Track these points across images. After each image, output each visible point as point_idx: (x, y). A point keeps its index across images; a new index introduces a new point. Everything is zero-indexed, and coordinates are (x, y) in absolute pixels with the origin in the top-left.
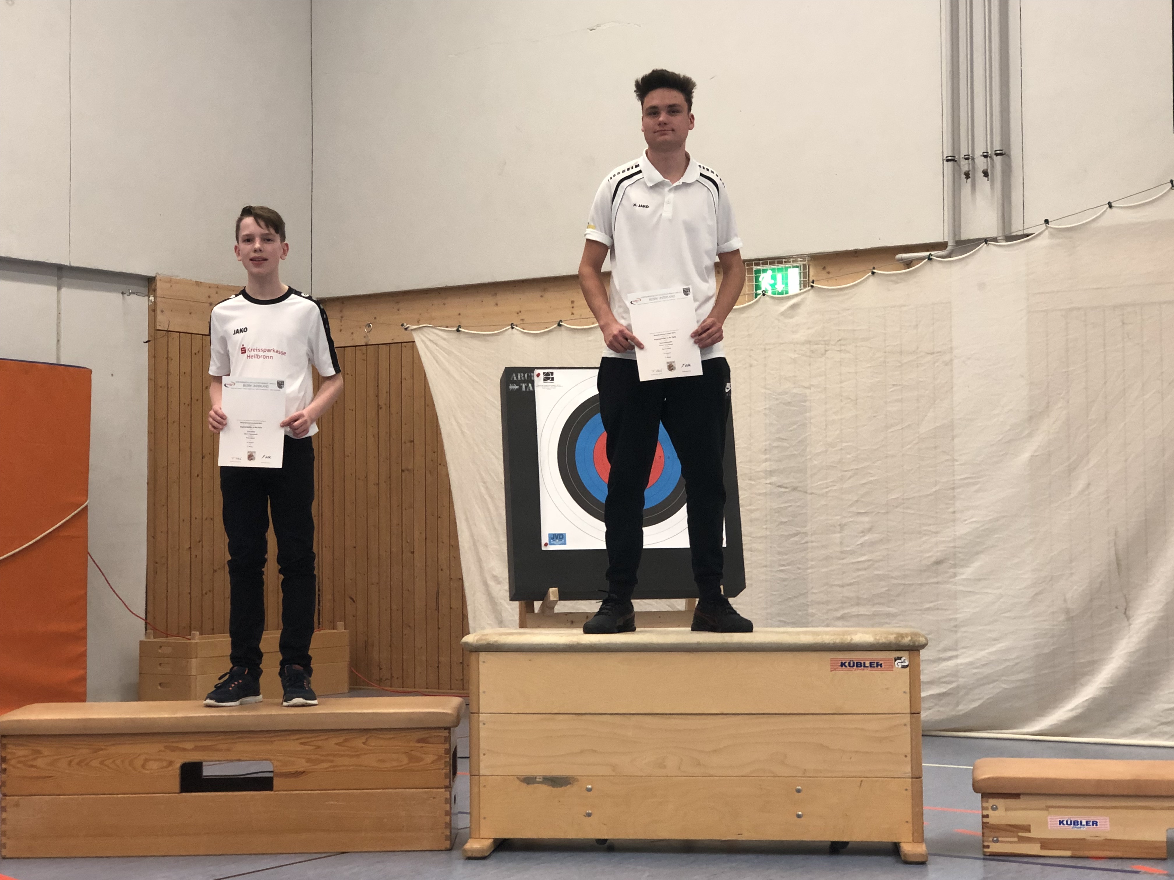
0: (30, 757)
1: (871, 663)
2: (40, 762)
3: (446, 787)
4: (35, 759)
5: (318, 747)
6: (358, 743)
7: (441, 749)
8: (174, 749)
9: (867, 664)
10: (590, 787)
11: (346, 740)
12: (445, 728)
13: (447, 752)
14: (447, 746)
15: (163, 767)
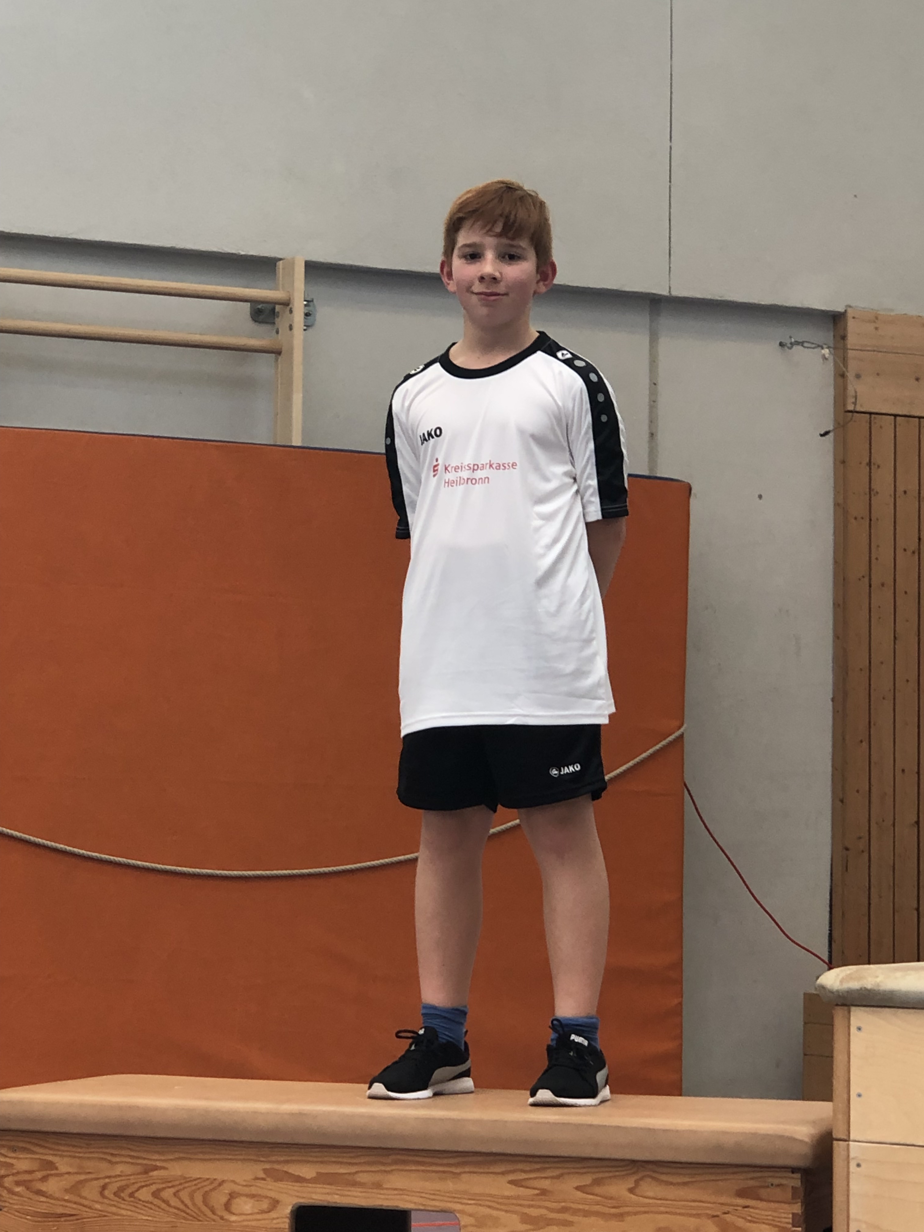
4: (44, 1179)
5: (544, 1192)
6: (620, 1189)
7: (792, 1213)
8: (281, 1177)
11: (596, 1182)
12: (794, 1170)
15: (263, 1212)
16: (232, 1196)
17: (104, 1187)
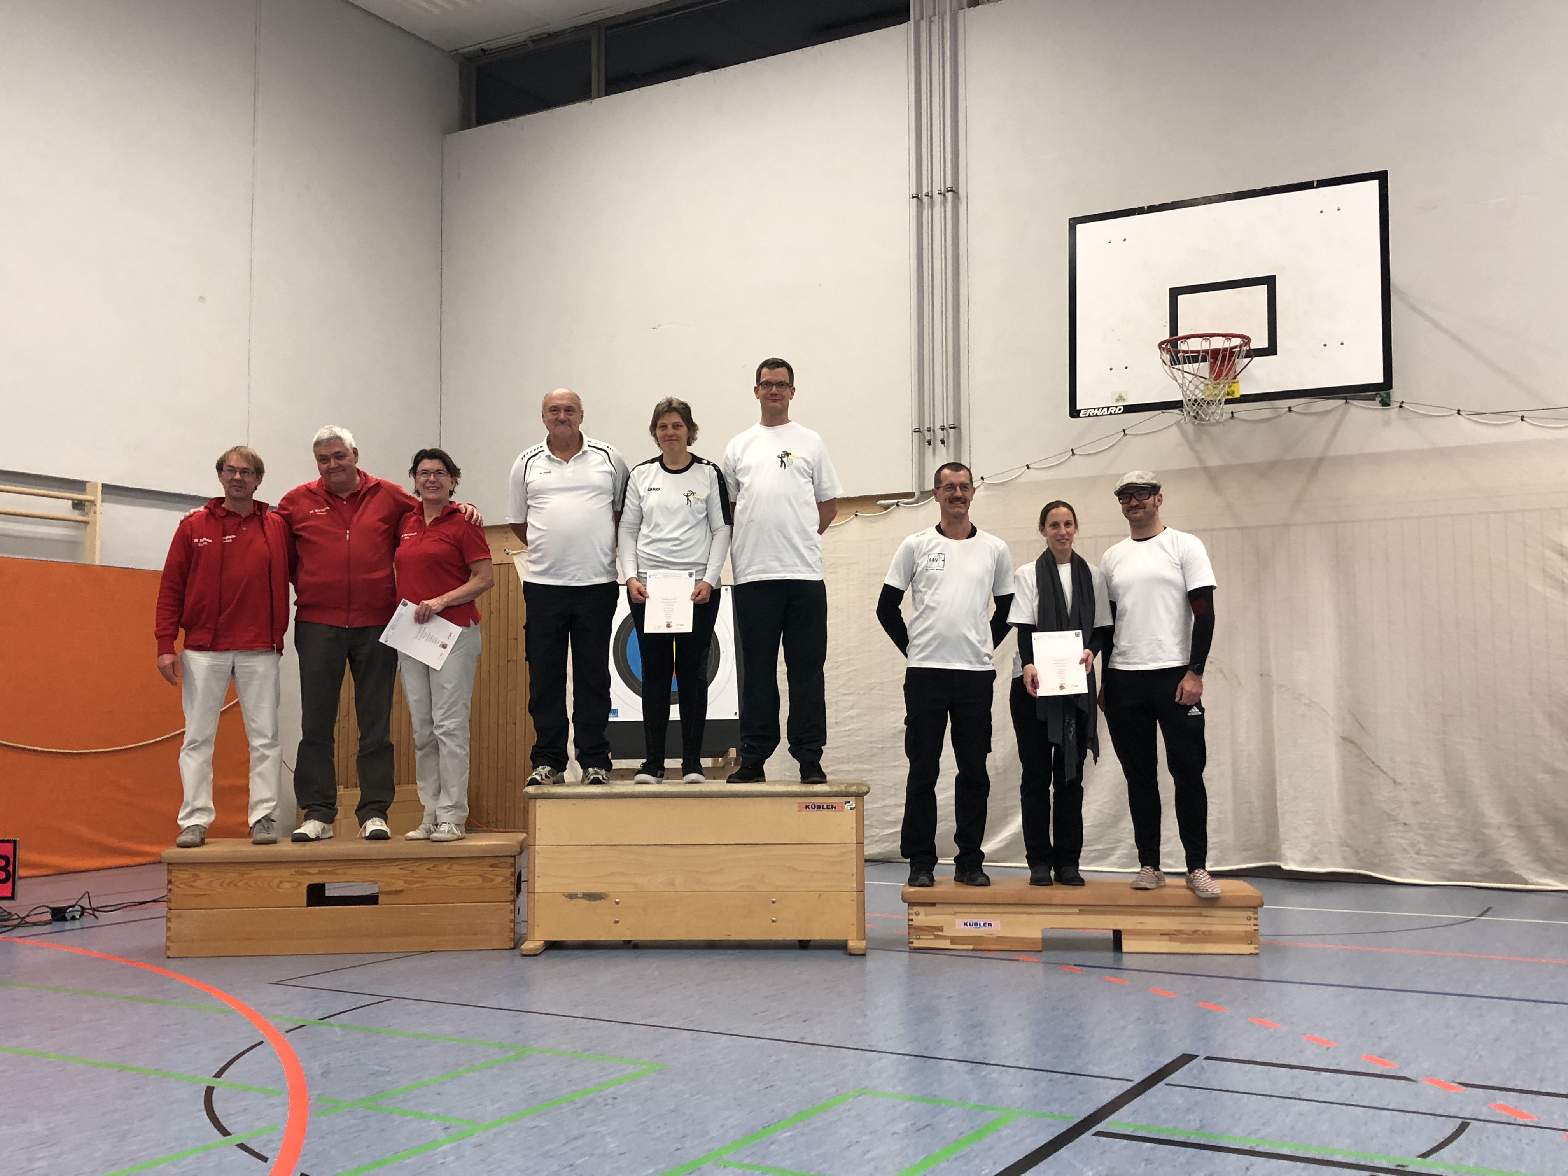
0: (192, 879)
1: (827, 806)
2: (198, 884)
3: (511, 901)
4: (194, 881)
5: (413, 871)
6: (444, 868)
7: (508, 872)
8: (303, 873)
9: (825, 807)
10: (617, 900)
11: (434, 867)
12: (511, 856)
13: (513, 874)
14: (513, 870)
15: (294, 887)
16: (281, 882)
17: (222, 883)
